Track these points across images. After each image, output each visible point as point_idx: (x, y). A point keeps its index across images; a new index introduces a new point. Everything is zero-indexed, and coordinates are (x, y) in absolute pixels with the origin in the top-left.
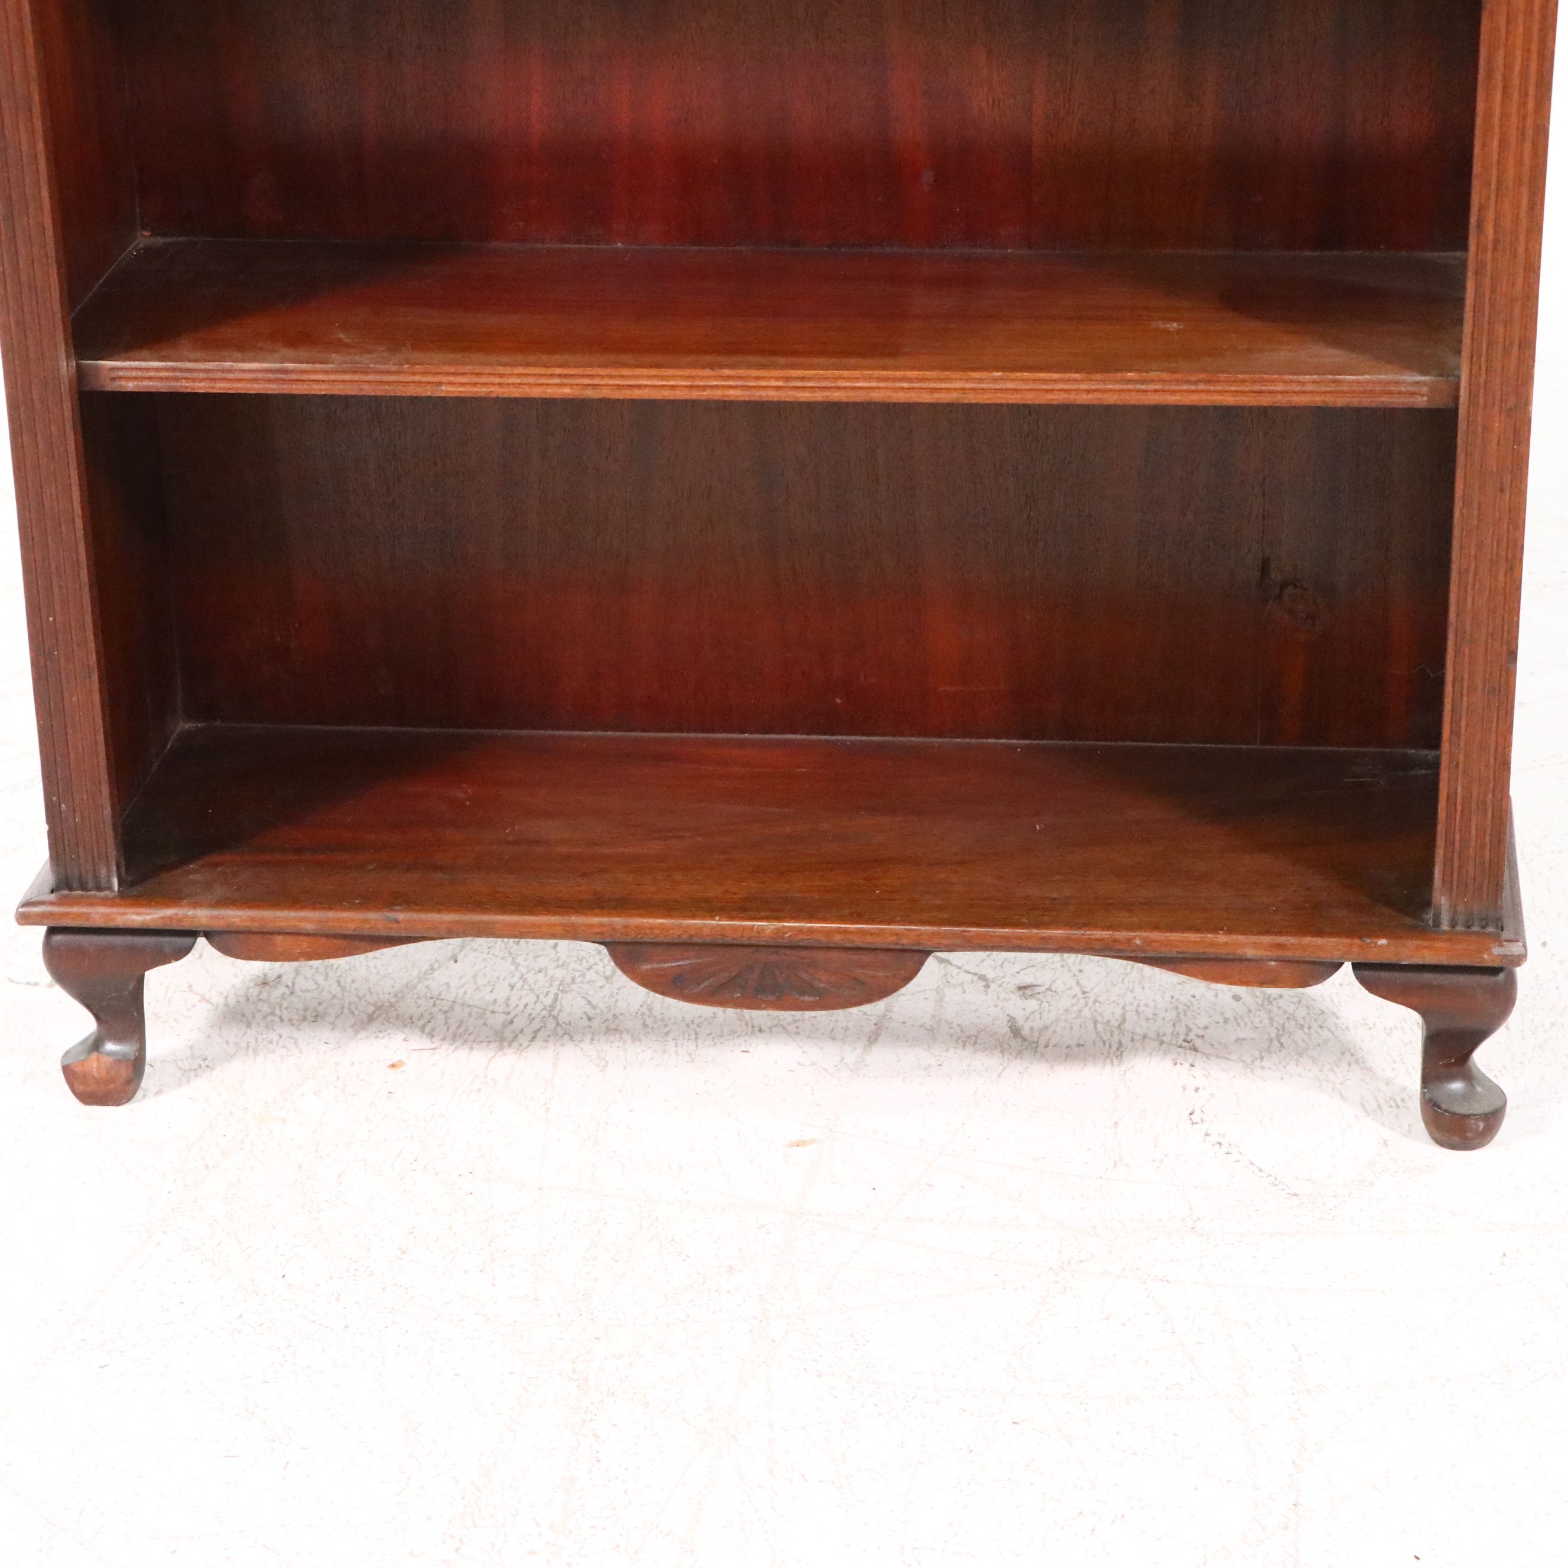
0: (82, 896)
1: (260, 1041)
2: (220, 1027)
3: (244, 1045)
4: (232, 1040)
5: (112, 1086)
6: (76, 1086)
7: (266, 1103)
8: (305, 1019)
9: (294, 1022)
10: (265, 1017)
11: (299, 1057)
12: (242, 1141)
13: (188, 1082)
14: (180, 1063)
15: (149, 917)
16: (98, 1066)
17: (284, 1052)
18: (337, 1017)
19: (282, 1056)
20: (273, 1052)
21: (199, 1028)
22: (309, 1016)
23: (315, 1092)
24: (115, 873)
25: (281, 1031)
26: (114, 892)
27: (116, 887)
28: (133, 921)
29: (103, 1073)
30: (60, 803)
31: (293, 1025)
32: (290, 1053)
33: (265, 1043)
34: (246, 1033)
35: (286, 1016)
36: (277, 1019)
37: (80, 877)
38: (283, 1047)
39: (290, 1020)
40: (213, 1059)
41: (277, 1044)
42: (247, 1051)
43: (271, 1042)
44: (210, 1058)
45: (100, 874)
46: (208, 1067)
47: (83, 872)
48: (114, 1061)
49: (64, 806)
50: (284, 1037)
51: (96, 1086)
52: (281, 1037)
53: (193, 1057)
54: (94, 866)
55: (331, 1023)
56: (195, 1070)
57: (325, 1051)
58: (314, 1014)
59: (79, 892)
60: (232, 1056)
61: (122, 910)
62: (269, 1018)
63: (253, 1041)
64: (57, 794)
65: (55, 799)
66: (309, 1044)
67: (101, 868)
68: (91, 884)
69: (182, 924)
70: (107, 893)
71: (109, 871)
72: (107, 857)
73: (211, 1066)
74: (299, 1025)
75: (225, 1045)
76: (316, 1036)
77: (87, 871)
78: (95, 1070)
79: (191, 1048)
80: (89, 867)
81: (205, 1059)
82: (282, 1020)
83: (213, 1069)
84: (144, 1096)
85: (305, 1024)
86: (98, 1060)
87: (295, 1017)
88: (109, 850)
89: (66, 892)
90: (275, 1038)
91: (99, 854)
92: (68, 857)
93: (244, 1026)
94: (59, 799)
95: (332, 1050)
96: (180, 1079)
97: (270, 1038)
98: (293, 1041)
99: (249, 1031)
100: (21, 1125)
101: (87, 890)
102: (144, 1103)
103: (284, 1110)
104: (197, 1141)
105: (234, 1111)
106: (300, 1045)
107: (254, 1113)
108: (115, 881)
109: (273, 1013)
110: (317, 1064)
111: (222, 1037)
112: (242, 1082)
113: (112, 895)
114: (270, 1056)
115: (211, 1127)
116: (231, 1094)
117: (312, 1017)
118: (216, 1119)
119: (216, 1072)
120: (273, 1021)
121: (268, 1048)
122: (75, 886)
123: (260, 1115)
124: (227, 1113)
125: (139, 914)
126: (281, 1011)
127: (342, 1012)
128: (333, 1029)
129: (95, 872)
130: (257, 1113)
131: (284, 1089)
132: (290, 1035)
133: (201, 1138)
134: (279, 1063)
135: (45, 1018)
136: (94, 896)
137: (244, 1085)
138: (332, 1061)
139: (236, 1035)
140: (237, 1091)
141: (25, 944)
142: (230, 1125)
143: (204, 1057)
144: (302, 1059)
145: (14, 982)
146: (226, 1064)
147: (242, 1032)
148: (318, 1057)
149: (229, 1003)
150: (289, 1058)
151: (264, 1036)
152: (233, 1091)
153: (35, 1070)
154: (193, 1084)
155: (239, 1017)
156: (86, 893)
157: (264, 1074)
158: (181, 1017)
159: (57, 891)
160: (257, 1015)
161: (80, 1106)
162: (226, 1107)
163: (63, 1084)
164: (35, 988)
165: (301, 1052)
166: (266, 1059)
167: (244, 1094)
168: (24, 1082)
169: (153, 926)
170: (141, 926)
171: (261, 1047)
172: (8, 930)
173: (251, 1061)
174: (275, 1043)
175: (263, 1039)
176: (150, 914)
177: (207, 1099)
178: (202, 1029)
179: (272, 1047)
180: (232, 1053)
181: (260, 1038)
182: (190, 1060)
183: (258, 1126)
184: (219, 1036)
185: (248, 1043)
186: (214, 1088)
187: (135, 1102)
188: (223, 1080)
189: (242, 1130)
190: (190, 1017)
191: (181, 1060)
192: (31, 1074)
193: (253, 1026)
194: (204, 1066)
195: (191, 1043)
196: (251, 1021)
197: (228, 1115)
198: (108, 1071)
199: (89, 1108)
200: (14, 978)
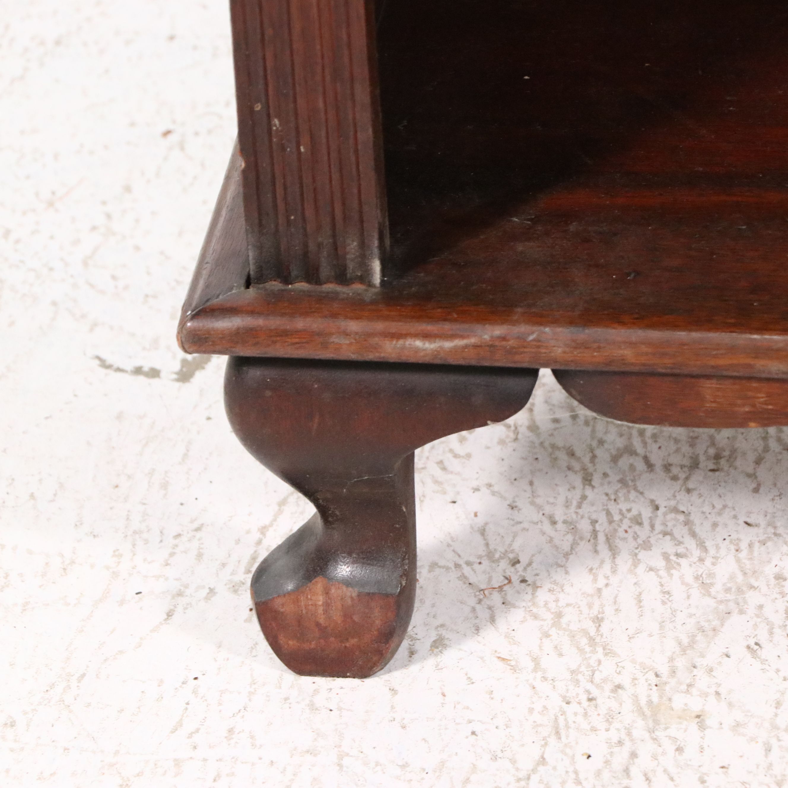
0: (308, 295)
1: (617, 517)
2: (531, 483)
3: (585, 526)
4: (559, 514)
5: (353, 641)
6: (282, 640)
7: (657, 675)
8: (695, 465)
9: (675, 470)
10: (615, 459)
11: (701, 560)
12: (627, 771)
13: (492, 620)
14: (467, 570)
15: (448, 345)
16: (327, 605)
17: (668, 545)
18: (758, 461)
19: (666, 556)
20: (647, 546)
21: (489, 486)
22: (702, 458)
23: (748, 647)
24: (376, 251)
25: (652, 494)
26: (373, 286)
27: (377, 278)
28: (417, 350)
29: (337, 616)
30: (269, 116)
31: (675, 478)
32: (681, 550)
33: (626, 523)
34: (584, 497)
35: (656, 458)
36: (640, 465)
37: (306, 254)
38: (665, 534)
39: (667, 467)
40: (530, 564)
41: (652, 527)
42: (595, 545)
43: (638, 521)
44: (524, 560)
45: (346, 254)
46: (524, 581)
47: (312, 247)
48: (359, 595)
49: (276, 121)
50: (662, 510)
51: (322, 641)
52: (657, 508)
53: (490, 555)
54: (334, 236)
55: (749, 476)
56: (501, 588)
57: (751, 545)
58: (712, 451)
59: (302, 286)
60: (566, 555)
61: (394, 326)
62: (624, 462)
63: (602, 518)
64: (263, 100)
65: (258, 107)
66: (715, 525)
67: (349, 241)
68: (325, 271)
69: (517, 358)
70: (358, 287)
71: (363, 245)
72: (362, 221)
73: (530, 578)
74: (687, 478)
75: (547, 526)
76: (725, 507)
77: (320, 246)
78: (320, 611)
79: (483, 532)
80: (325, 239)
81: (515, 562)
82: (650, 466)
83: (535, 587)
84: (412, 653)
85: (697, 476)
86: (327, 592)
87: (675, 459)
88: (366, 208)
89: (275, 285)
90: (646, 513)
91: (345, 218)
92: (281, 220)
93: (577, 480)
94: (267, 106)
95: (763, 543)
96: (474, 610)
97: (634, 512)
98: (681, 518)
99: (589, 492)
100: (180, 724)
101: (318, 282)
102: (414, 668)
103: (694, 691)
104: (534, 771)
105: (595, 693)
106: (697, 529)
107: (636, 698)
108: (376, 266)
109: (629, 450)
110: (740, 578)
111: (539, 508)
112: (598, 620)
113: (370, 295)
114: (642, 555)
115: (558, 733)
116: (581, 650)
117: (708, 458)
118: (563, 713)
119: (542, 595)
120: (632, 467)
121: (636, 537)
122: (294, 273)
123: (650, 703)
124: (584, 697)
125: (426, 336)
126: (645, 443)
127: (766, 449)
128: (756, 490)
129: (335, 247)
130: (643, 701)
131: (685, 641)
132: (673, 503)
133: (543, 761)
134: (662, 573)
135: (185, 456)
136: (332, 297)
137: (605, 627)
138: (770, 570)
139: (567, 505)
140: (592, 641)
141: (114, 278)
142: (594, 729)
143: (511, 556)
144: (708, 562)
145: (109, 367)
146: (558, 576)
147: (577, 494)
148: (738, 561)
149: (538, 423)
150: (681, 561)
151: (624, 506)
152: (584, 641)
153: (186, 586)
154: (502, 623)
155: (562, 456)
156: (318, 288)
157: (639, 600)
158: (450, 455)
159: (257, 283)
160: (599, 452)
161: (289, 676)
162: (577, 682)
163: (247, 621)
164: (155, 381)
165: (702, 545)
166: (636, 563)
167: (608, 652)
168: (169, 614)
169: (452, 361)
170: (427, 360)
171: (621, 533)
172: (76, 242)
173: (607, 567)
174: (646, 523)
175: (621, 512)
176: (452, 337)
177: (536, 661)
178: (496, 488)
179: (644, 532)
180: (566, 546)
181: (613, 508)
182: (486, 562)
183: (651, 731)
184: (532, 503)
185: (594, 522)
186: (547, 635)
187: (396, 669)
188: (559, 615)
189: (620, 743)
190: (469, 456)
191: (469, 563)
192: (180, 594)
193: (596, 481)
194: (515, 579)
195: (480, 521)
196: (591, 469)
197: (585, 704)
198: (347, 615)
199: (307, 680)
200: (110, 359)
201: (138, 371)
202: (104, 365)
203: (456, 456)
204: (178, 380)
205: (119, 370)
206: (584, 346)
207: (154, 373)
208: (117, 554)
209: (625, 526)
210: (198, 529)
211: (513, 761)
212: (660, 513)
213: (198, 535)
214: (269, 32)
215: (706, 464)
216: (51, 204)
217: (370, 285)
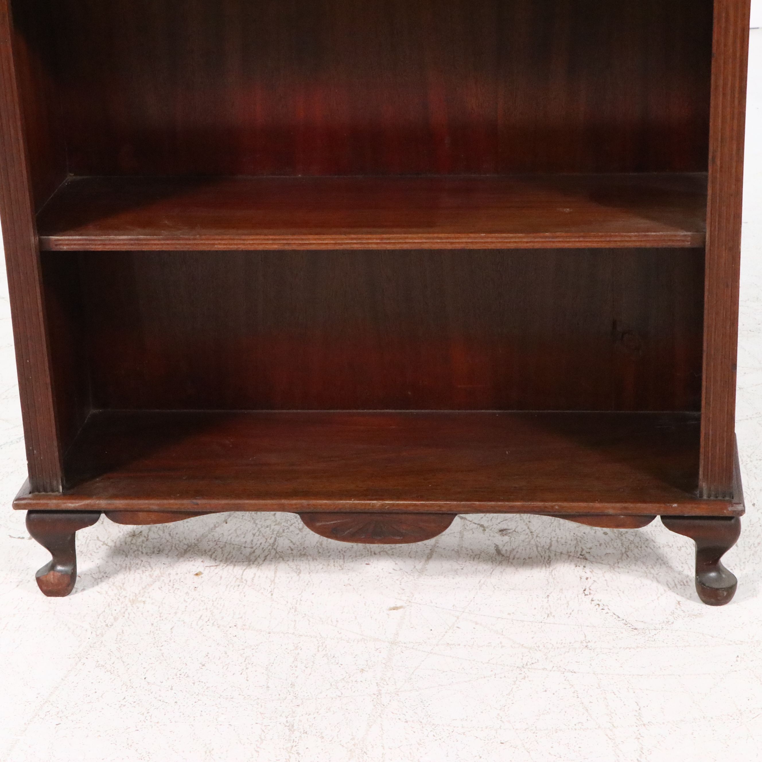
0: (45, 495)
2: (113, 557)
3: (124, 565)
4: (118, 563)
5: (60, 587)
6: (43, 587)
7: (136, 594)
8: (153, 552)
9: (148, 554)
10: (134, 552)
11: (151, 571)
12: (124, 613)
13: (98, 584)
16: (54, 577)
17: (144, 569)
18: (169, 551)
19: (143, 571)
20: (138, 569)
21: (102, 558)
22: (156, 551)
23: (159, 588)
24: (60, 483)
25: (142, 559)
27: (61, 490)
28: (70, 506)
29: (56, 581)
30: (33, 450)
32: (146, 569)
35: (144, 551)
36: (140, 553)
37: (44, 485)
38: (144, 566)
39: (147, 553)
40: (109, 573)
41: (141, 565)
42: (126, 569)
43: (137, 564)
44: (107, 573)
45: (53, 485)
47: (45, 483)
48: (61, 575)
49: (35, 451)
50: (144, 561)
51: (53, 587)
53: (100, 572)
54: (50, 481)
55: (166, 554)
56: (101, 578)
58: (158, 550)
59: (43, 493)
60: (118, 571)
61: (64, 501)
62: (136, 552)
63: (129, 564)
64: (32, 446)
65: (31, 448)
66: (156, 564)
67: (54, 481)
68: (49, 489)
69: (94, 507)
70: (57, 493)
71: (58, 482)
72: (57, 476)
73: (108, 576)
74: (151, 555)
75: (115, 566)
76: (159, 561)
77: (47, 483)
78: (52, 579)
79: (99, 567)
80: (48, 481)
81: (105, 573)
82: (142, 553)
83: (109, 578)
84: (76, 591)
85: (153, 556)
86: (53, 574)
87: (149, 552)
88: (57, 472)
89: (37, 493)
90: (140, 562)
91: (53, 474)
92: (37, 476)
93: (124, 557)
94: (33, 448)
95: (167, 567)
96: (93, 583)
97: (137, 562)
98: (148, 563)
99: (126, 559)
100: (16, 607)
101: (47, 492)
102: (76, 595)
103: (144, 597)
104: (102, 613)
105: (120, 598)
106: (152, 565)
107: (129, 599)
108: (61, 487)
109: (138, 550)
110: (160, 574)
111: (113, 562)
112: (123, 584)
113: (59, 494)
114: (137, 571)
115: (109, 606)
116: (118, 590)
117: (157, 551)
118: (111, 602)
119: (111, 579)
120: (138, 554)
121: (136, 567)
122: (41, 490)
123: (133, 599)
124: (117, 599)
125: (72, 503)
126: (142, 549)
127: (172, 549)
128: (167, 557)
129: (51, 483)
130: (131, 599)
131: (144, 587)
132: (147, 560)
133: (104, 611)
134: (141, 574)
135: (27, 554)
136: (50, 495)
137: (125, 585)
138: (167, 573)
139: (121, 561)
140: (121, 588)
141: (17, 519)
142: (118, 605)
143: (105, 572)
144: (153, 572)
145: (12, 537)
146: (116, 575)
147: (123, 560)
148: (160, 571)
149: (117, 545)
150: (146, 571)
151: (134, 561)
152: (119, 588)
153: (23, 580)
154: (100, 585)
155: (121, 552)
156: (47, 493)
157: (134, 580)
158: (94, 553)
159: (32, 493)
160: (131, 551)
161: (45, 597)
162: (116, 596)
163: (37, 586)
164: (22, 540)
165: (152, 568)
166: (135, 571)
167: (124, 590)
168: (18, 586)
169: (79, 509)
170: (73, 509)
171: (133, 566)
172: (9, 512)
173: (128, 573)
174: (139, 564)
175: (133, 562)
176: (78, 503)
177: (107, 592)
178: (104, 558)
179: (138, 566)
180: (119, 569)
181: (132, 562)
182: (98, 574)
183: (132, 605)
184: (112, 561)
185: (126, 565)
186: (110, 587)
187: (72, 595)
188: (114, 583)
189: (124, 607)
190: (98, 552)
191: (94, 574)
192: (21, 582)
193: (129, 556)
194: (105, 576)
195: (98, 565)
196: (128, 554)
197: (117, 600)
198: (58, 580)
199: (49, 598)
200: (12, 535)
201: (19, 538)
202: (11, 537)
203: (95, 552)
204: (28, 539)
205: (14, 538)
206: (110, 504)
207: (23, 538)
208: (7, 574)
209: (134, 565)
210: (28, 569)
211: (97, 612)
212: (143, 562)
213: (28, 570)
214: (32, 429)
215: (156, 552)
216: (4, 505)
217: (60, 492)
